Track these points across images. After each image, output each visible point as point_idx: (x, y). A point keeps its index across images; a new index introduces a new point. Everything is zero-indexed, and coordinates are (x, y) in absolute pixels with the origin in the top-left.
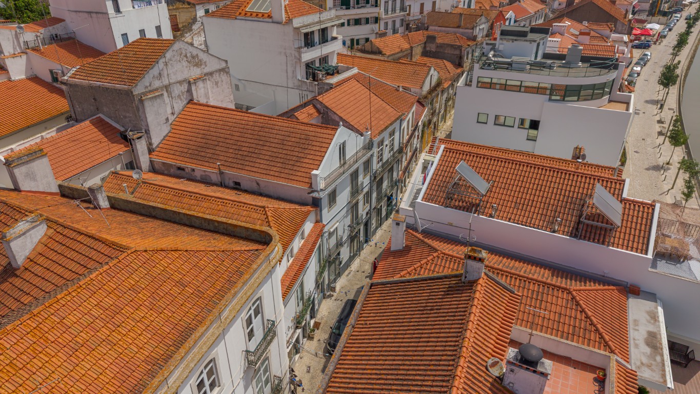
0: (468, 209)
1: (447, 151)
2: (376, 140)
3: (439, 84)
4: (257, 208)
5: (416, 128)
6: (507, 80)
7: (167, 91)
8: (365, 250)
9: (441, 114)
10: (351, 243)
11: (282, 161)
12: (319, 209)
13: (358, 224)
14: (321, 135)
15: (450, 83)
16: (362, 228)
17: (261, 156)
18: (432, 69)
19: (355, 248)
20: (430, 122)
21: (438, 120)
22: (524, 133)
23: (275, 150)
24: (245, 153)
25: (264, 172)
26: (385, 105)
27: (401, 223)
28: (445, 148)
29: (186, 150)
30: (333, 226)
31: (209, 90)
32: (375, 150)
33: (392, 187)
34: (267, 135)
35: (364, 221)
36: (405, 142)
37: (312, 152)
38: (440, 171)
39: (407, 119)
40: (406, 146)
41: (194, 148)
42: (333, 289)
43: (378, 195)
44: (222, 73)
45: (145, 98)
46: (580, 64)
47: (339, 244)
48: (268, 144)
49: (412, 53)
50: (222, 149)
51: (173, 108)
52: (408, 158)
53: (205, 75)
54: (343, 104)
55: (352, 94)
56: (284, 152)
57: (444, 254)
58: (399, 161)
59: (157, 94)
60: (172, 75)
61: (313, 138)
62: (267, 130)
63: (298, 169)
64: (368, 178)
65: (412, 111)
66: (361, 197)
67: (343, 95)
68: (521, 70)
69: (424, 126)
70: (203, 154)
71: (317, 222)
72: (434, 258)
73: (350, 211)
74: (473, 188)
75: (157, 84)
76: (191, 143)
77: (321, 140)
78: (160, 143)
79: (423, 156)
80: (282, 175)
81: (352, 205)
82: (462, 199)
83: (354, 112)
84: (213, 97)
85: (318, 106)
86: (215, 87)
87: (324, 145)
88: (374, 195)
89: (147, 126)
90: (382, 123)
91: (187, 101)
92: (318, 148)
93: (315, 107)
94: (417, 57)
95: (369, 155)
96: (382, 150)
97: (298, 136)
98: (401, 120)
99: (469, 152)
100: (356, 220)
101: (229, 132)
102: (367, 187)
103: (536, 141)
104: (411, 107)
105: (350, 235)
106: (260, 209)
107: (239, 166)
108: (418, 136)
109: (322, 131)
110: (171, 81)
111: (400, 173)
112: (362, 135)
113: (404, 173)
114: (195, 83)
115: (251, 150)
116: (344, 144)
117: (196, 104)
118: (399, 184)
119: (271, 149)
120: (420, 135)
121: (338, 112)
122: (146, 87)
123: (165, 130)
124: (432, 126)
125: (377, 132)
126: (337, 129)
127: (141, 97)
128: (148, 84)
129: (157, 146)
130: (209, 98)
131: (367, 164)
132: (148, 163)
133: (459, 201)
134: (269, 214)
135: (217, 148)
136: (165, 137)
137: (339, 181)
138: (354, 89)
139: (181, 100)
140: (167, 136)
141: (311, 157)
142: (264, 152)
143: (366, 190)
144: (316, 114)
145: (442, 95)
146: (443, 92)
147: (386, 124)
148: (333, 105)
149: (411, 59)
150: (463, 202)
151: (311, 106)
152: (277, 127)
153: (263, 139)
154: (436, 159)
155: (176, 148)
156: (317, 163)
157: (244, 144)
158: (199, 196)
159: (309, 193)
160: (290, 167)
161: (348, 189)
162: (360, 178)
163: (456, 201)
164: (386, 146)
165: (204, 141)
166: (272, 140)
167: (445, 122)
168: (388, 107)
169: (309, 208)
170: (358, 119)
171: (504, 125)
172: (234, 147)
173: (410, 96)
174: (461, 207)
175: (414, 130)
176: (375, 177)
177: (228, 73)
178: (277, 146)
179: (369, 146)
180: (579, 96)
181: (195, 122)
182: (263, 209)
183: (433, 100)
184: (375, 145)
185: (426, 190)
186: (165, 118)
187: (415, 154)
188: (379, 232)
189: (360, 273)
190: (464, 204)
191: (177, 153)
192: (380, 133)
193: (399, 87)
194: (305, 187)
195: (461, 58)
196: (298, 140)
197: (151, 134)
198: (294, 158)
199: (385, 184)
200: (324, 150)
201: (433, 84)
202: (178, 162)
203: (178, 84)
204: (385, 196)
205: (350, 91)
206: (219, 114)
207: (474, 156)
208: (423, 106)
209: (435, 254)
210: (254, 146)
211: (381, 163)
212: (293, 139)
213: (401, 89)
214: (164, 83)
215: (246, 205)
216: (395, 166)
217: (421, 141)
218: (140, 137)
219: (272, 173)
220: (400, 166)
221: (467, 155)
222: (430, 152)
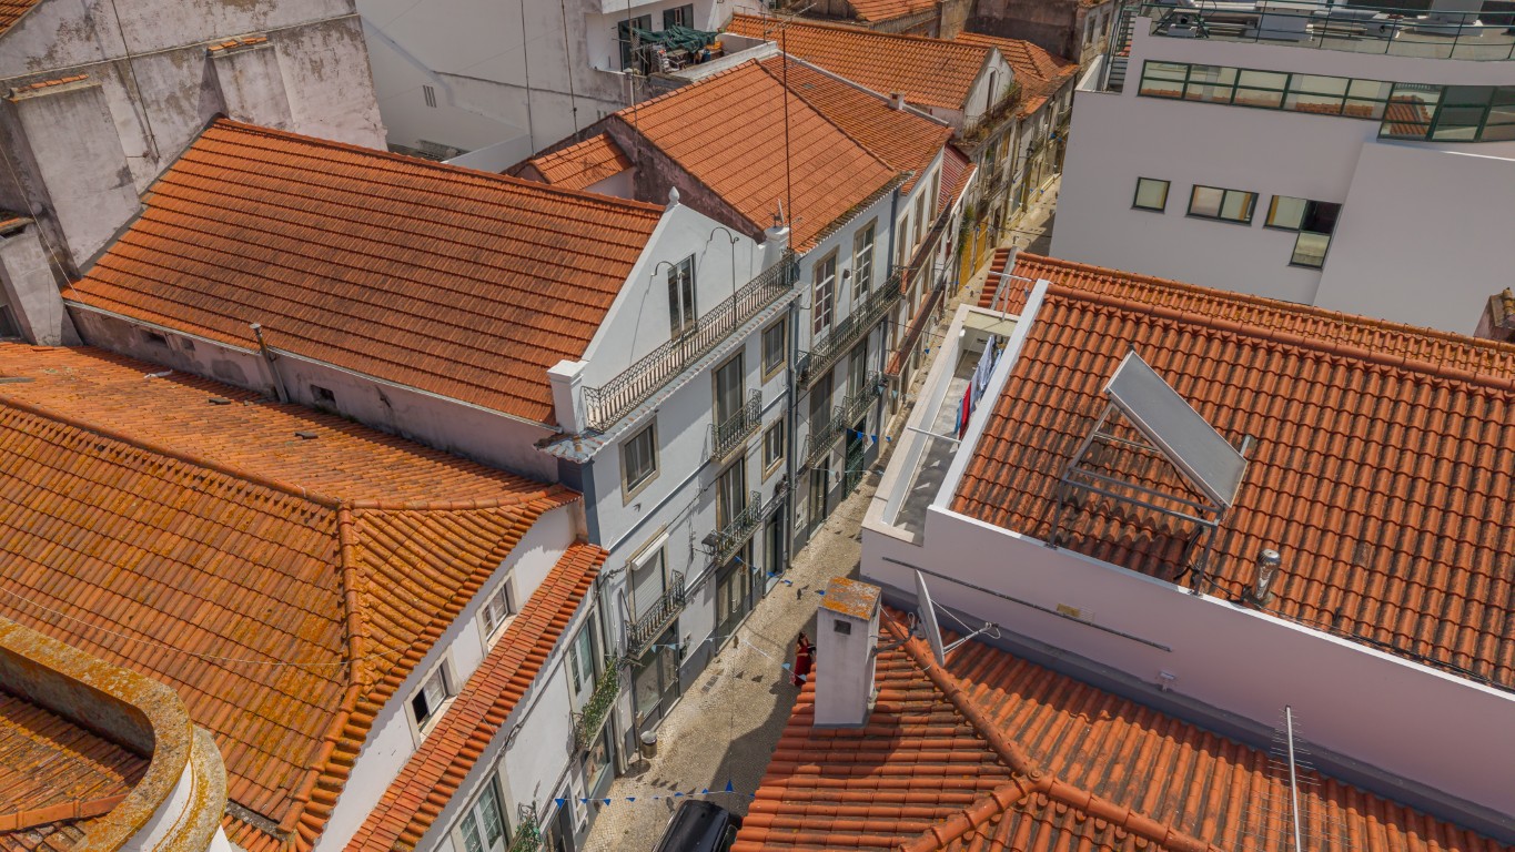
0: (1146, 556)
1: (1057, 305)
2: (810, 256)
3: (1012, 101)
4: (314, 508)
5: (942, 222)
6: (1239, 71)
7: (122, 81)
8: (768, 599)
9: (1014, 186)
10: (719, 584)
11: (464, 320)
12: (582, 499)
13: (746, 524)
14: (608, 234)
15: (1042, 101)
16: (759, 536)
17: (401, 304)
18: (996, 56)
19: (736, 599)
20: (983, 206)
21: (1006, 202)
22: (1284, 244)
23: (448, 282)
24: (353, 292)
25: (403, 358)
26: (847, 144)
27: (855, 626)
28: (1049, 292)
29: (173, 277)
30: (644, 549)
31: (288, 86)
32: (806, 290)
33: (864, 399)
34: (431, 229)
35: (765, 513)
36: (907, 262)
37: (570, 293)
38: (1029, 386)
39: (917, 194)
40: (911, 276)
41: (200, 268)
42: (650, 748)
43: (815, 427)
44: (335, 35)
45: (27, 95)
46: (1478, 23)
47: (675, 599)
48: (428, 261)
49: (940, 20)
50: (285, 275)
51: (149, 138)
52: (917, 310)
53: (270, 36)
54: (708, 137)
55: (741, 108)
56: (478, 289)
57: (1047, 793)
58: (887, 323)
59: (74, 87)
60: (139, 26)
61: (579, 245)
62: (430, 213)
63: (515, 351)
64: (780, 378)
65: (934, 170)
66: (754, 441)
67: (712, 108)
68: (1290, 38)
69: (967, 218)
70: (222, 290)
71: (578, 541)
72: (1001, 810)
73: (714, 489)
74: (1169, 465)
75: (78, 52)
76: (194, 252)
77: (603, 249)
78: (101, 252)
79: (964, 315)
80: (461, 372)
81: (718, 469)
82: (1119, 511)
83: (741, 163)
84: (304, 110)
85: (624, 140)
86: (312, 78)
87: (612, 269)
88: (804, 430)
89: (45, 192)
90: (831, 199)
91: (207, 117)
92: (589, 281)
93: (612, 142)
94: (954, 29)
95: (782, 304)
96: (829, 287)
97: (530, 234)
98: (896, 195)
99: (1150, 313)
100: (737, 511)
101: (312, 220)
102: (778, 407)
103: (1320, 268)
104: (930, 156)
105: (714, 563)
106: (323, 511)
107: (328, 336)
108: (949, 245)
109: (612, 218)
110: (137, 48)
111: (891, 356)
112: (759, 238)
113: (902, 356)
114: (230, 59)
115: (371, 280)
116: (689, 265)
117: (234, 128)
118: (885, 392)
119: (435, 278)
120: (954, 245)
121: (685, 162)
122: (35, 62)
123: (120, 209)
124: (989, 218)
125: (814, 229)
126: (661, 213)
127: (12, 95)
128: (43, 53)
129: (93, 262)
130: (287, 112)
131: (777, 335)
132: (59, 316)
133: (1108, 520)
134: (351, 535)
135: (269, 271)
136: (119, 231)
137: (663, 396)
138: (750, 91)
139: (181, 112)
140: (126, 227)
141: (564, 310)
142: (411, 289)
143: (769, 420)
144: (615, 166)
145: (1020, 135)
146: (1022, 124)
147: (847, 206)
148: (673, 139)
149: (938, 36)
150: (1124, 524)
151: (598, 140)
152: (464, 205)
153: (417, 242)
154: (1018, 330)
155: (145, 270)
156: (580, 331)
157: (354, 260)
158: (129, 449)
159: (542, 444)
160: (489, 343)
161: (708, 418)
162: (752, 381)
163: (1093, 515)
164: (846, 274)
165: (235, 247)
166: (442, 247)
167: (1025, 209)
168: (856, 152)
169: (537, 499)
170: (755, 185)
171: (1219, 218)
172: (322, 269)
173: (929, 124)
174: (1115, 546)
175: (938, 229)
176: (805, 376)
177: (355, 36)
178: (455, 267)
179: (784, 274)
180: (1481, 124)
181: (218, 186)
182: (331, 515)
183: (993, 146)
184: (807, 270)
185: (972, 464)
186: (112, 169)
187: (938, 298)
188: (820, 539)
189: (747, 680)
190: (1131, 532)
191: (148, 286)
192: (822, 233)
193: (895, 97)
194: (532, 420)
195: (1073, 36)
196: (525, 250)
197: (61, 219)
198: (508, 313)
199: (840, 394)
200: (607, 285)
201: (996, 100)
202: (144, 315)
203: (166, 61)
204: (840, 429)
205: (736, 97)
206: (293, 161)
207: (1166, 328)
208: (966, 160)
209: (1006, 794)
210: (381, 265)
211: (825, 331)
212: (512, 247)
213: (902, 105)
214: (111, 53)
215: (277, 495)
216: (874, 338)
217: (958, 262)
218: (19, 230)
219: (427, 363)
220: (890, 335)
221: (1138, 322)
222: (986, 299)
